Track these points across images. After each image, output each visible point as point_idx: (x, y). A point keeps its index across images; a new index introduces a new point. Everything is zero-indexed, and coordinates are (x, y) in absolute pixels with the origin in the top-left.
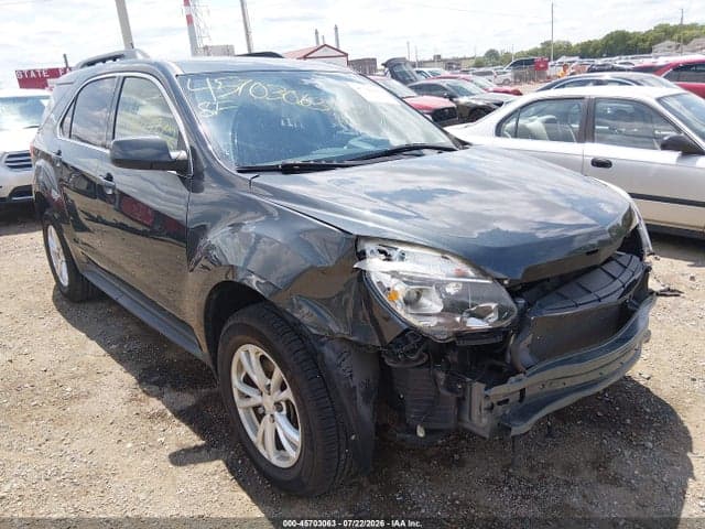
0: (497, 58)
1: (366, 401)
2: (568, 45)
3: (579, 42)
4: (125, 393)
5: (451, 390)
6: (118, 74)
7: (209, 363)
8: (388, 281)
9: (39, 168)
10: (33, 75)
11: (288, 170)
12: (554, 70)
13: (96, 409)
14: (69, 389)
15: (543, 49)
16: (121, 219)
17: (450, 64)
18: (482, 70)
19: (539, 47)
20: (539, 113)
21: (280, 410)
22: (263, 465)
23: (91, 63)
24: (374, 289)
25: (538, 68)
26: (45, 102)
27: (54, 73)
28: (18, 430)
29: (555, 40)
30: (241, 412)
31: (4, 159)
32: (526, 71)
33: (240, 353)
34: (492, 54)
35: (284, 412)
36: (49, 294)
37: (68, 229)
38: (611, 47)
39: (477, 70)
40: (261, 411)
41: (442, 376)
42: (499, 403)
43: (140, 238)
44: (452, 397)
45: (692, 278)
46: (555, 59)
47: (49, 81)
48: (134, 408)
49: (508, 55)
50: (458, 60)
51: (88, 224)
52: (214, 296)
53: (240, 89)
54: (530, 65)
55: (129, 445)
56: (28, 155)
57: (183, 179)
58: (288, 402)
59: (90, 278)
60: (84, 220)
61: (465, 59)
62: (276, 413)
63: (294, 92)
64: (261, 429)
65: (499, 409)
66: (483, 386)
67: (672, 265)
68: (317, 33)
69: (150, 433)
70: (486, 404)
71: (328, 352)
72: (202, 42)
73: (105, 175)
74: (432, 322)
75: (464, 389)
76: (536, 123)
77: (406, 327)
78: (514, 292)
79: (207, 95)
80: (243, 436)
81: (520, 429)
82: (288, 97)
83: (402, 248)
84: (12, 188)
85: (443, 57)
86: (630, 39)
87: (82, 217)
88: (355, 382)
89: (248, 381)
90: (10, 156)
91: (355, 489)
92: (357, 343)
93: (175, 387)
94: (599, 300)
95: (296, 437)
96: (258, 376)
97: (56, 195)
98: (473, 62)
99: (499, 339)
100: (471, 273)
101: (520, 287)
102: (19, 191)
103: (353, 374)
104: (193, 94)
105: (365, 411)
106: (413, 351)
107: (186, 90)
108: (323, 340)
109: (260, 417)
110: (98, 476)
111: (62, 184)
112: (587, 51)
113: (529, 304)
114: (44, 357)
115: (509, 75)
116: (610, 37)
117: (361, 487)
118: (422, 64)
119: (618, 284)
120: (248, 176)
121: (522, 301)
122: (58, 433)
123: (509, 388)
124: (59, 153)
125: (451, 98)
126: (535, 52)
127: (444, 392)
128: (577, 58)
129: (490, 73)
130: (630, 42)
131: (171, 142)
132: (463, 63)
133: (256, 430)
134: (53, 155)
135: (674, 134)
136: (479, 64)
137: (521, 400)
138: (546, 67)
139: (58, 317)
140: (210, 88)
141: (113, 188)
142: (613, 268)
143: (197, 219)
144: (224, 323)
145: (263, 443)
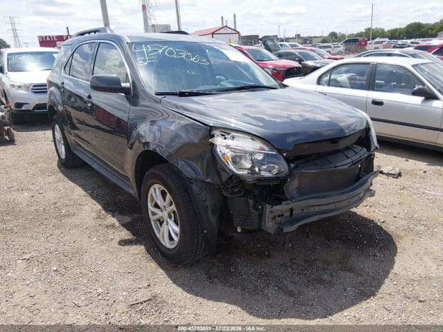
0: (336, 38)
1: (213, 214)
2: (383, 30)
3: (390, 29)
4: (94, 215)
5: (256, 209)
6: (96, 41)
7: (137, 197)
8: (224, 150)
9: (51, 92)
10: (48, 39)
11: (182, 94)
12: (371, 46)
13: (78, 222)
14: (64, 211)
15: (366, 33)
16: (97, 124)
17: (306, 41)
18: (325, 44)
19: (364, 31)
20: (347, 72)
21: (170, 218)
22: (163, 249)
23: (82, 34)
24: (218, 155)
25: (360, 45)
26: (55, 55)
27: (61, 38)
28: (36, 230)
29: (373, 28)
30: (153, 223)
31: (31, 87)
32: (353, 46)
33: (152, 190)
34: (333, 35)
35: (173, 219)
36: (55, 164)
37: (67, 129)
38: (410, 33)
39: (322, 45)
40: (162, 220)
41: (251, 202)
42: (279, 216)
43: (107, 134)
44: (256, 213)
45: (425, 172)
46: (373, 39)
47: (57, 43)
48: (99, 221)
49: (343, 36)
50: (311, 38)
51: (78, 125)
52: (140, 159)
53: (161, 51)
54: (356, 43)
55: (95, 239)
56: (46, 85)
57: (127, 98)
58: (174, 212)
59: (77, 154)
60: (76, 124)
61: (315, 37)
62: (169, 220)
63: (190, 54)
64: (162, 229)
65: (278, 219)
66: (270, 206)
67: (415, 164)
68: (222, 18)
69: (106, 234)
70: (271, 216)
71: (194, 187)
72: (152, 22)
73: (87, 95)
74: (245, 172)
75: (262, 208)
76: (343, 78)
77: (231, 174)
78: (288, 160)
79: (142, 53)
80: (153, 235)
81: (288, 229)
82: (186, 56)
83: (233, 134)
84: (35, 104)
85: (301, 36)
86: (423, 28)
87: (75, 121)
88: (208, 203)
89: (156, 206)
90: (34, 86)
91: (210, 265)
92: (209, 183)
93: (121, 213)
94: (336, 167)
95: (177, 229)
96: (160, 202)
97: (60, 108)
98: (320, 40)
99: (278, 182)
100: (267, 149)
101: (292, 158)
102: (38, 107)
103: (207, 200)
104: (135, 53)
105: (213, 219)
106: (236, 187)
107: (131, 50)
108: (192, 181)
109: (161, 223)
110: (77, 253)
111: (64, 103)
112: (395, 35)
113: (296, 167)
114: (51, 195)
115: (342, 48)
116: (410, 26)
117: (213, 264)
118: (287, 40)
119: (349, 160)
120: (160, 97)
121: (292, 165)
122: (57, 232)
123: (283, 207)
124: (63, 83)
125: (300, 61)
126: (360, 35)
127: (252, 210)
128: (387, 40)
129: (330, 47)
130: (423, 30)
131: (122, 78)
132: (314, 40)
133: (159, 231)
134: (60, 85)
135: (421, 87)
136: (324, 41)
137: (291, 216)
138: (366, 44)
139: (61, 174)
140: (145, 50)
141: (91, 102)
142: (350, 153)
143: (133, 119)
144: (145, 173)
145: (163, 238)
